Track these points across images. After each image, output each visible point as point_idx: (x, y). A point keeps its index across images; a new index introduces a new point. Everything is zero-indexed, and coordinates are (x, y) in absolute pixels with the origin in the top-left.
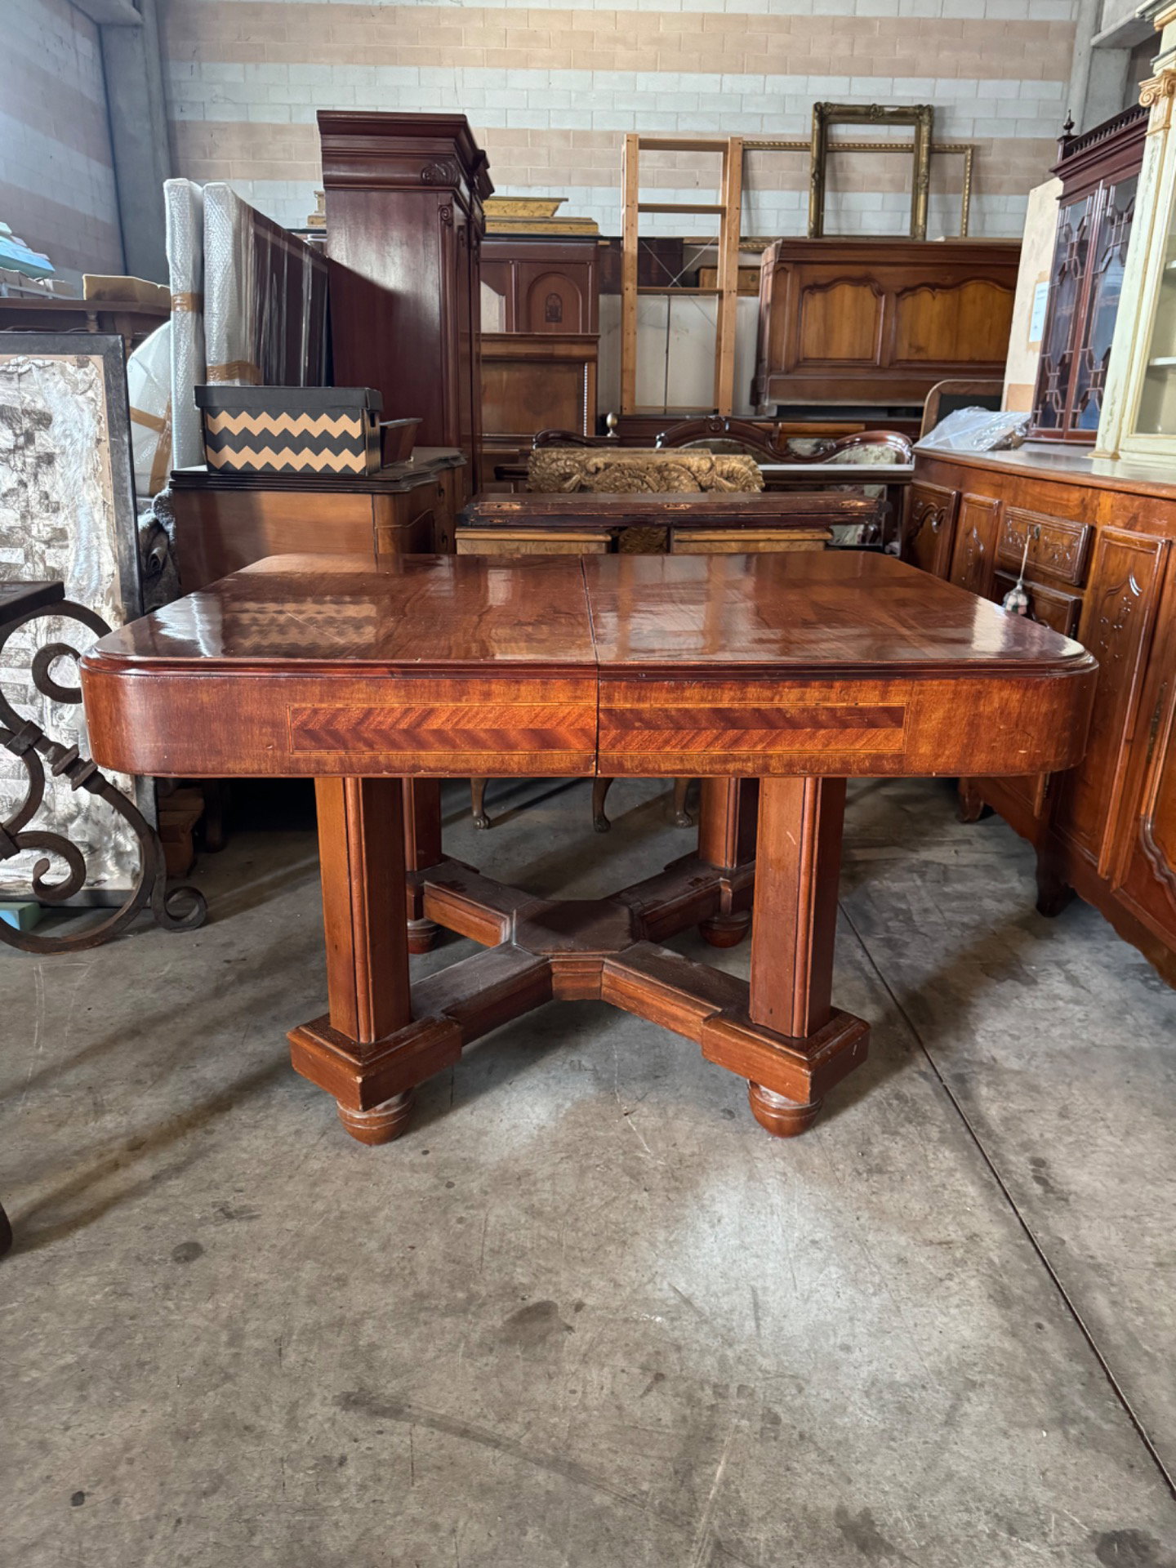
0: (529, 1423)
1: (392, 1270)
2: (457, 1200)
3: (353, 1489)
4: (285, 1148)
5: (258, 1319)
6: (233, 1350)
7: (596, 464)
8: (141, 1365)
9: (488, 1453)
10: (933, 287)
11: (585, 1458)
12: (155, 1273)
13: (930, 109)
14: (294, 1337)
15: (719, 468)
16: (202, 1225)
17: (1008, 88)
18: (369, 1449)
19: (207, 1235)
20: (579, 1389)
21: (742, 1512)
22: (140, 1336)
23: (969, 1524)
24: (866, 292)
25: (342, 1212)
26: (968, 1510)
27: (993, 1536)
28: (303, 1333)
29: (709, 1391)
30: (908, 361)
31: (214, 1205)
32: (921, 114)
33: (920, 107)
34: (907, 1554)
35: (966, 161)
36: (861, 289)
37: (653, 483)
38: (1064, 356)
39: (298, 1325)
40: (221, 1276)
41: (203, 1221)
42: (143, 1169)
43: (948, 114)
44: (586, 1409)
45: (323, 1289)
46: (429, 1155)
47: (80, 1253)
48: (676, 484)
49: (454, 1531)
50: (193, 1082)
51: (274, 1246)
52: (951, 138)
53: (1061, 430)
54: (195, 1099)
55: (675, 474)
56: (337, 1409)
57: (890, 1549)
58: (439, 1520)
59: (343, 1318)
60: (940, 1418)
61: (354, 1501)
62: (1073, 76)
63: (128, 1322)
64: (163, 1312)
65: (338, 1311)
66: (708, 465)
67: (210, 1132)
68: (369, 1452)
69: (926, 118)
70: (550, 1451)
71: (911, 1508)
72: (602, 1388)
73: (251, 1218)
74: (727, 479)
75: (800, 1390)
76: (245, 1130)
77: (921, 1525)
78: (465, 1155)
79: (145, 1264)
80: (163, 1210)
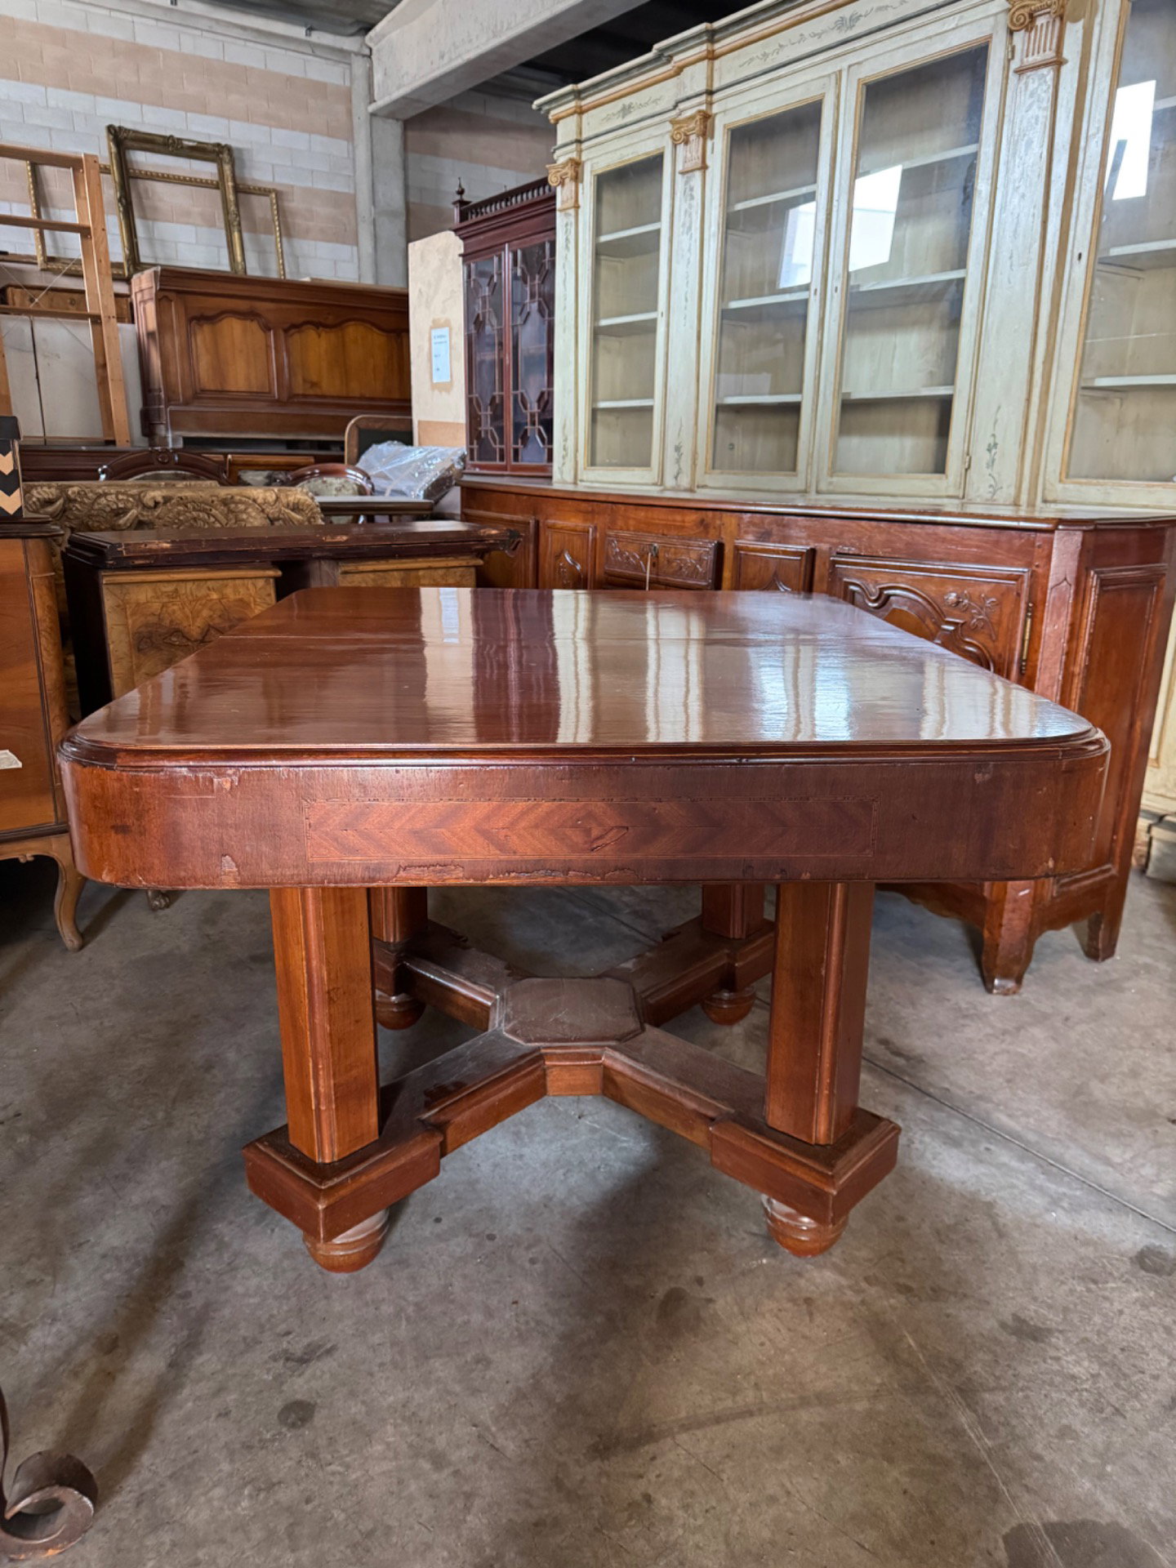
0: (756, 1384)
1: (518, 1329)
2: (512, 1247)
3: (680, 1513)
4: (290, 1275)
5: (441, 1434)
6: (447, 1472)
7: (154, 498)
8: (369, 1534)
9: (751, 1424)
10: (317, 325)
11: (820, 1385)
12: (283, 1450)
13: (229, 149)
14: (494, 1429)
15: (284, 501)
16: (282, 1384)
17: (300, 140)
18: (658, 1476)
19: (300, 1386)
20: (763, 1339)
21: (951, 1360)
22: (336, 1513)
23: (1071, 1290)
24: (254, 326)
25: (416, 1304)
26: (1062, 1283)
27: (1089, 1290)
28: (496, 1420)
29: (849, 1293)
30: (305, 396)
31: (274, 1359)
32: (222, 153)
33: (218, 145)
34: (1060, 1328)
35: (272, 205)
36: (248, 323)
37: (220, 517)
38: (494, 398)
39: (485, 1418)
40: (359, 1417)
41: (279, 1380)
42: (146, 1366)
43: (246, 156)
44: (783, 1351)
45: (473, 1375)
46: (444, 1220)
47: (170, 1477)
48: (245, 516)
49: (788, 1493)
50: (104, 1256)
51: (382, 1365)
52: (253, 180)
53: (504, 463)
54: (127, 1272)
55: (242, 507)
56: (597, 1463)
57: (1049, 1331)
58: (770, 1491)
59: (518, 1390)
60: (994, 1235)
61: (692, 1520)
62: (356, 136)
63: (309, 1507)
64: (338, 1478)
65: (509, 1386)
66: (274, 497)
67: (187, 1295)
68: (661, 1479)
69: (226, 156)
70: (791, 1395)
71: (1035, 1299)
72: (779, 1330)
73: (329, 1352)
74: (293, 510)
75: (903, 1261)
76: (225, 1277)
77: (1050, 1307)
78: (476, 1207)
79: (262, 1448)
80: (220, 1390)
